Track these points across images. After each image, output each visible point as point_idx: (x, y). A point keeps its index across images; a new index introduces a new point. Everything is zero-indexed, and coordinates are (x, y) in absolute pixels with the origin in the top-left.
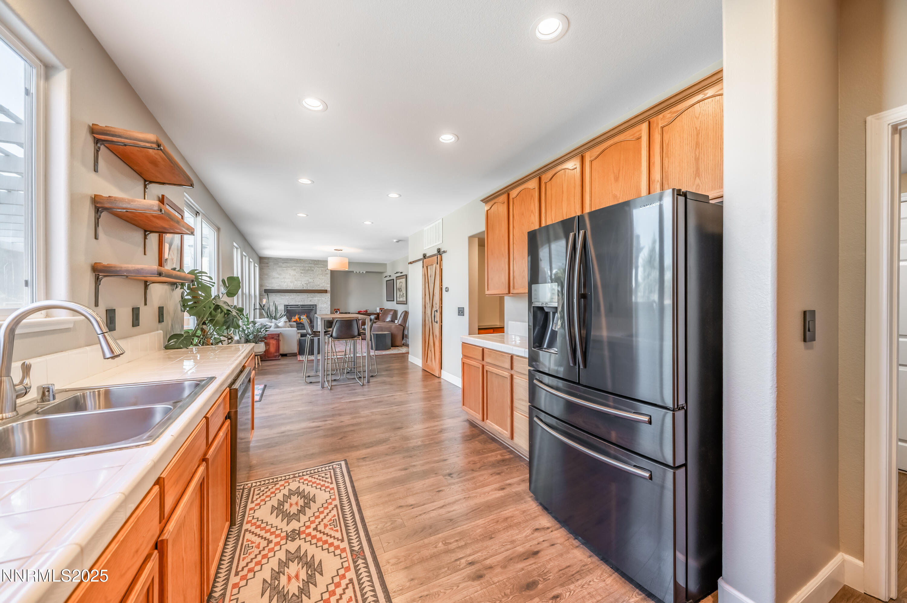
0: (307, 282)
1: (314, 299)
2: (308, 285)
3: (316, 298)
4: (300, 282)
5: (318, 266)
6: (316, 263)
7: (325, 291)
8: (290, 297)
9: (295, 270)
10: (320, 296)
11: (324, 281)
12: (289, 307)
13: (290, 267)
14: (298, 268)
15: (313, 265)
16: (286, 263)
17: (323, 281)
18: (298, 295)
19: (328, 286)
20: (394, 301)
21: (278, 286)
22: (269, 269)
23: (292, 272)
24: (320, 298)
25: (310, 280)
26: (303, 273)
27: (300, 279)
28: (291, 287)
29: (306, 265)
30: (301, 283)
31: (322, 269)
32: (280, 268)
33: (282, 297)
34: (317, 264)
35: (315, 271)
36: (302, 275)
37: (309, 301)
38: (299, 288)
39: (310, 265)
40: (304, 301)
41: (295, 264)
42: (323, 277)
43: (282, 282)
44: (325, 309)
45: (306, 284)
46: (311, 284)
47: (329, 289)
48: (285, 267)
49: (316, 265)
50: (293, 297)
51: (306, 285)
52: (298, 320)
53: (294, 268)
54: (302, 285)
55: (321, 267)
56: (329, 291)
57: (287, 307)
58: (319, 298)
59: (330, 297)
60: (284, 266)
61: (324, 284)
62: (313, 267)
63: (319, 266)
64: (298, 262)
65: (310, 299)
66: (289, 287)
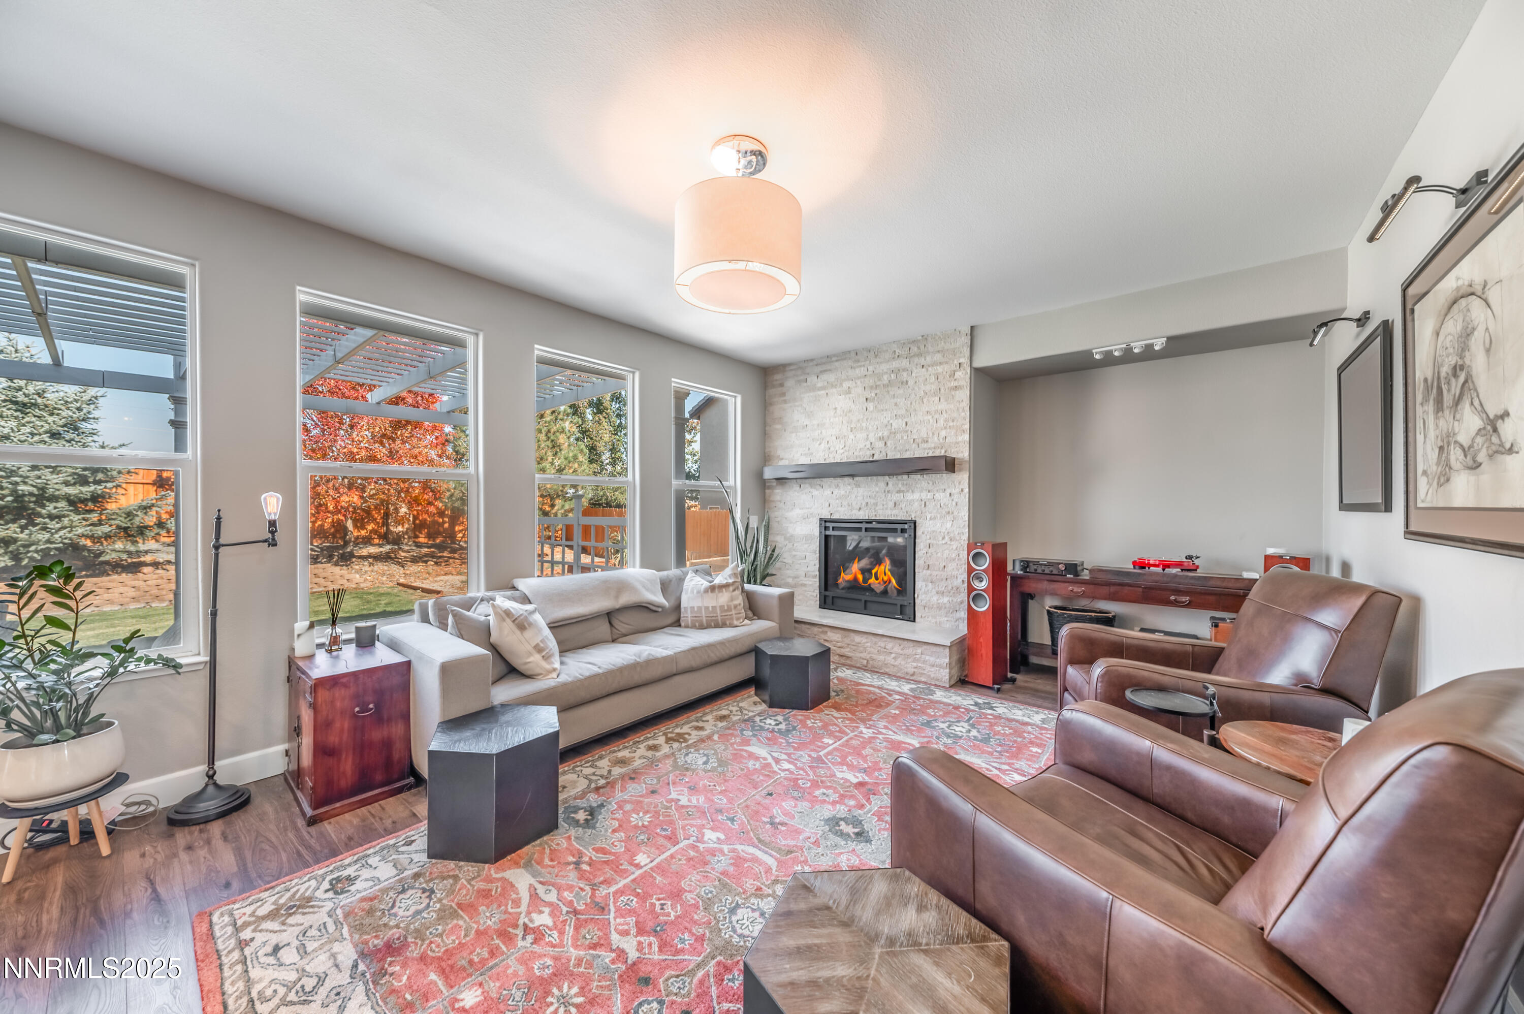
0: (886, 434)
1: (910, 496)
2: (888, 444)
3: (916, 496)
4: (864, 435)
5: (922, 361)
6: (915, 349)
7: (950, 465)
8: (836, 492)
9: (849, 391)
10: (930, 487)
11: (946, 420)
12: (830, 525)
13: (835, 386)
14: (859, 382)
15: (904, 363)
16: (825, 371)
17: (941, 422)
18: (858, 486)
19: (960, 439)
20: (1388, 508)
21: (806, 455)
22: (785, 402)
23: (841, 402)
24: (930, 495)
25: (898, 424)
26: (873, 400)
27: (864, 425)
28: (839, 455)
29: (885, 367)
30: (867, 439)
31: (940, 369)
32: (811, 394)
33: (815, 492)
34: (920, 355)
35: (911, 383)
36: (871, 406)
37: (891, 504)
38: (859, 456)
39: (895, 364)
40: (876, 504)
41: (851, 373)
42: (943, 406)
43: (813, 440)
44: (947, 538)
45: (881, 439)
46: (898, 436)
47: (962, 451)
48: (823, 388)
49: (916, 360)
50: (843, 492)
51: (881, 444)
52: (860, 577)
53: (846, 385)
54: (868, 446)
55: (934, 364)
56: (962, 462)
57: (826, 528)
58: (924, 495)
59: (966, 490)
60: (819, 385)
61: (943, 433)
62: (905, 370)
63: (929, 359)
64: (858, 361)
65: (897, 497)
66: (831, 456)
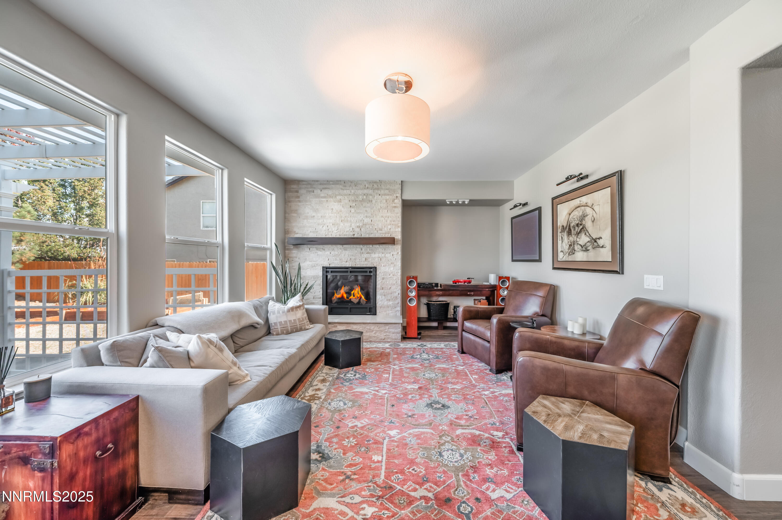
0: (361, 225)
1: (373, 255)
2: (362, 230)
3: (377, 255)
4: (349, 224)
5: (379, 192)
6: (375, 186)
7: (391, 241)
8: (333, 253)
9: (340, 201)
10: (383, 251)
11: (391, 221)
12: (330, 270)
13: (332, 197)
14: (346, 197)
15: (371, 192)
16: (325, 188)
17: (389, 221)
18: (345, 249)
19: (397, 230)
20: (540, 260)
21: (313, 232)
22: (300, 201)
23: (336, 206)
24: (383, 255)
25: (367, 220)
26: (354, 207)
27: (349, 219)
28: (335, 233)
29: (360, 192)
30: (351, 226)
31: (388, 197)
32: (317, 199)
33: (320, 253)
34: (378, 189)
35: (374, 202)
36: (353, 210)
37: (364, 259)
38: (347, 235)
39: (366, 191)
40: (355, 259)
41: (341, 191)
42: (389, 214)
43: (318, 224)
44: (391, 275)
45: (358, 227)
46: (367, 226)
47: (398, 236)
48: (324, 197)
49: (376, 191)
50: (336, 253)
51: (358, 230)
52: (345, 296)
53: (338, 197)
54: (351, 230)
55: (385, 195)
56: (398, 240)
57: (327, 272)
58: (380, 255)
59: (400, 253)
60: (322, 195)
61: (389, 227)
62: (371, 195)
63: (382, 192)
64: (345, 186)
65: (366, 256)
66: (330, 234)
